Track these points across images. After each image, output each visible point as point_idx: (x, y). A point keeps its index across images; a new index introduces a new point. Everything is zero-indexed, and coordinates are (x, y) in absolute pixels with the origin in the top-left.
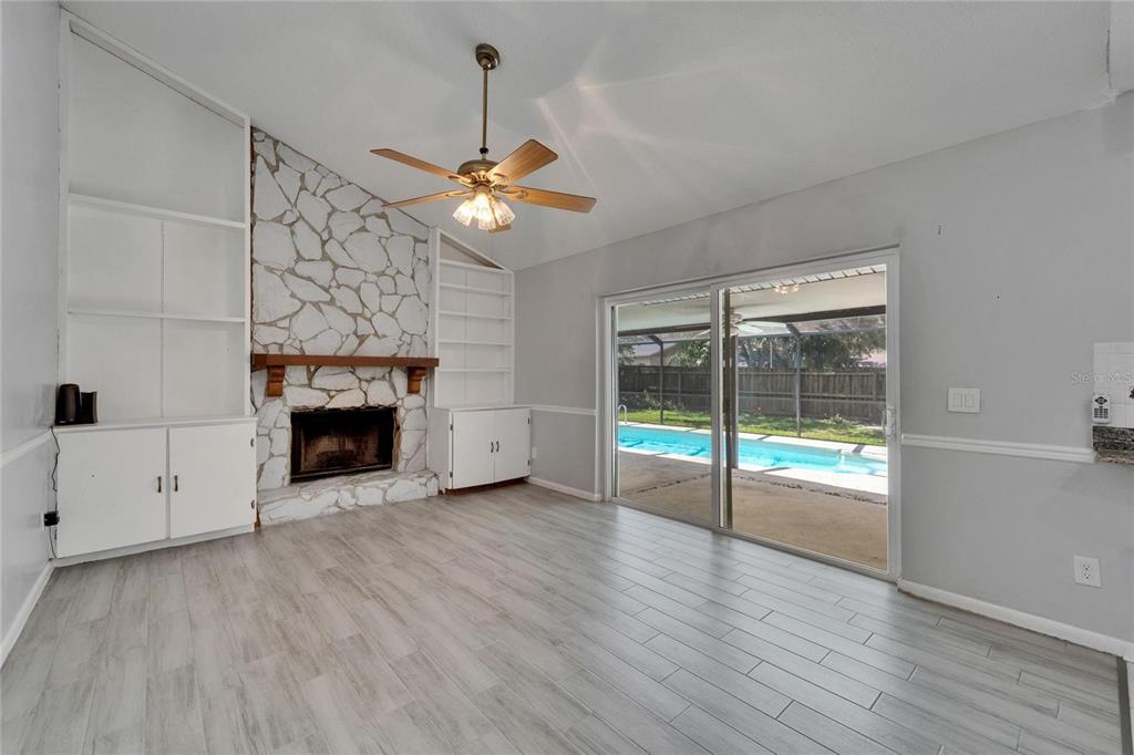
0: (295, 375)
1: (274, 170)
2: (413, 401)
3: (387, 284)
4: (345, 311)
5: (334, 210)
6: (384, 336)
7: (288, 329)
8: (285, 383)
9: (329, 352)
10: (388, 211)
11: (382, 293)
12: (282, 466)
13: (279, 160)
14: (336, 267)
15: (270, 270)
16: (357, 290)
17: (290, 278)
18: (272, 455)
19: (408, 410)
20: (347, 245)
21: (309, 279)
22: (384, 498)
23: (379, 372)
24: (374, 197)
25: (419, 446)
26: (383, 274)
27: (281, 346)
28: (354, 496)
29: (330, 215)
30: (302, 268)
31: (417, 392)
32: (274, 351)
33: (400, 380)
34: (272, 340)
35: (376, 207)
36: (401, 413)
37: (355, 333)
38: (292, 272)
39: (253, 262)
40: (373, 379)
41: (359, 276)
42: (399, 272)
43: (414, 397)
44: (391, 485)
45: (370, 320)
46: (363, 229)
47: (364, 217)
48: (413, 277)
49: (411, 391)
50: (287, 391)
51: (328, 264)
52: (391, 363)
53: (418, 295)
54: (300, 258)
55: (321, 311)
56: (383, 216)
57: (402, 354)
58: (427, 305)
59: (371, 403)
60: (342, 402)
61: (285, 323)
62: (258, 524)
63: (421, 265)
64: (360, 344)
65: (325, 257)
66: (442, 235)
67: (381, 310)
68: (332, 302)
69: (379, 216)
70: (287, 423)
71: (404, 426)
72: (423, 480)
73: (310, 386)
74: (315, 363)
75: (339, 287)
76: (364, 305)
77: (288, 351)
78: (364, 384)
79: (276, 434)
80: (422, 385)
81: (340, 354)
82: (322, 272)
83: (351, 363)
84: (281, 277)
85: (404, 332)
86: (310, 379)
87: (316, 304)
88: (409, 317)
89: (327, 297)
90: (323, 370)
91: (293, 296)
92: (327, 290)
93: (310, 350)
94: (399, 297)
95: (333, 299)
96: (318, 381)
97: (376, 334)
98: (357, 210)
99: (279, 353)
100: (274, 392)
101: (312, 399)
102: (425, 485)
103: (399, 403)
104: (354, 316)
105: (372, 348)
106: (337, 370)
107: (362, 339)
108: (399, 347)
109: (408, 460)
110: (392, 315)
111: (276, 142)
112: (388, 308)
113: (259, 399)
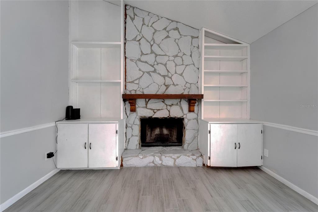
0: (140, 103)
1: (133, 19)
2: (191, 115)
3: (178, 61)
4: (160, 75)
5: (156, 31)
6: (177, 85)
7: (138, 84)
8: (137, 106)
9: (154, 93)
10: (179, 26)
11: (176, 65)
12: (136, 140)
13: (135, 14)
14: (156, 55)
15: (132, 60)
16: (165, 65)
17: (138, 63)
18: (132, 136)
19: (189, 120)
20: (161, 45)
21: (146, 62)
22: (174, 163)
23: (175, 101)
24: (172, 21)
25: (194, 138)
26: (177, 56)
27: (136, 91)
28: (161, 160)
29: (154, 33)
30: (144, 58)
31: (193, 111)
32: (133, 93)
33: (185, 105)
34: (133, 89)
35: (174, 25)
36: (186, 121)
37: (164, 84)
38: (139, 60)
39: (126, 58)
40: (173, 105)
41: (166, 58)
42: (184, 54)
43: (192, 114)
44: (178, 157)
45: (171, 78)
46: (168, 37)
47: (168, 32)
48: (191, 56)
49: (190, 111)
50: (138, 110)
51: (153, 55)
52: (180, 97)
53: (194, 64)
54: (142, 54)
55: (150, 75)
56: (177, 29)
57: (186, 93)
58: (198, 69)
59: (172, 116)
60: (159, 115)
61: (137, 82)
62: (122, 165)
63: (196, 49)
64: (166, 89)
65: (152, 52)
66: (205, 31)
67: (176, 73)
68: (155, 71)
69: (174, 29)
70: (138, 122)
71: (187, 127)
72: (195, 157)
73: (146, 107)
74: (148, 97)
75: (158, 64)
76: (168, 71)
77: (138, 93)
78: (169, 107)
79: (134, 127)
80: (196, 108)
81: (158, 93)
82: (151, 59)
83: (163, 97)
84: (136, 63)
85: (187, 82)
86: (146, 105)
87: (148, 73)
88: (189, 75)
89: (153, 69)
90: (152, 101)
91: (140, 70)
92: (153, 66)
93: (146, 92)
94: (184, 66)
95: (155, 70)
96: (149, 106)
97: (174, 84)
98: (165, 29)
99: (135, 94)
100: (133, 110)
101: (147, 113)
102: (195, 160)
103: (185, 116)
104: (164, 76)
105: (172, 91)
106: (157, 100)
107: (167, 86)
108: (184, 89)
109: (189, 144)
110: (181, 75)
111: (134, 8)
112: (179, 72)
113: (128, 112)
